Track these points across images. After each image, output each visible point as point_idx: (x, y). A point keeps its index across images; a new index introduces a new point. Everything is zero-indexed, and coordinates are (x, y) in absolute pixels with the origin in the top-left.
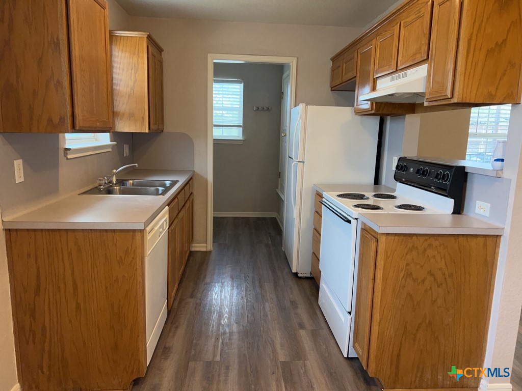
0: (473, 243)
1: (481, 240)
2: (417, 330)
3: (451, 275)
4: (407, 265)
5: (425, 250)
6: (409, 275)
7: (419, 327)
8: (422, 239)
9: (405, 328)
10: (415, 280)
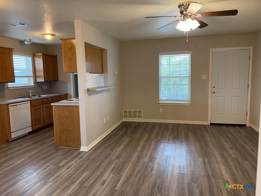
0: (74, 108)
1: (76, 107)
2: (64, 131)
3: (70, 116)
4: (60, 113)
5: (63, 110)
6: (60, 116)
7: (65, 130)
8: (62, 107)
9: (61, 130)
10: (62, 117)
